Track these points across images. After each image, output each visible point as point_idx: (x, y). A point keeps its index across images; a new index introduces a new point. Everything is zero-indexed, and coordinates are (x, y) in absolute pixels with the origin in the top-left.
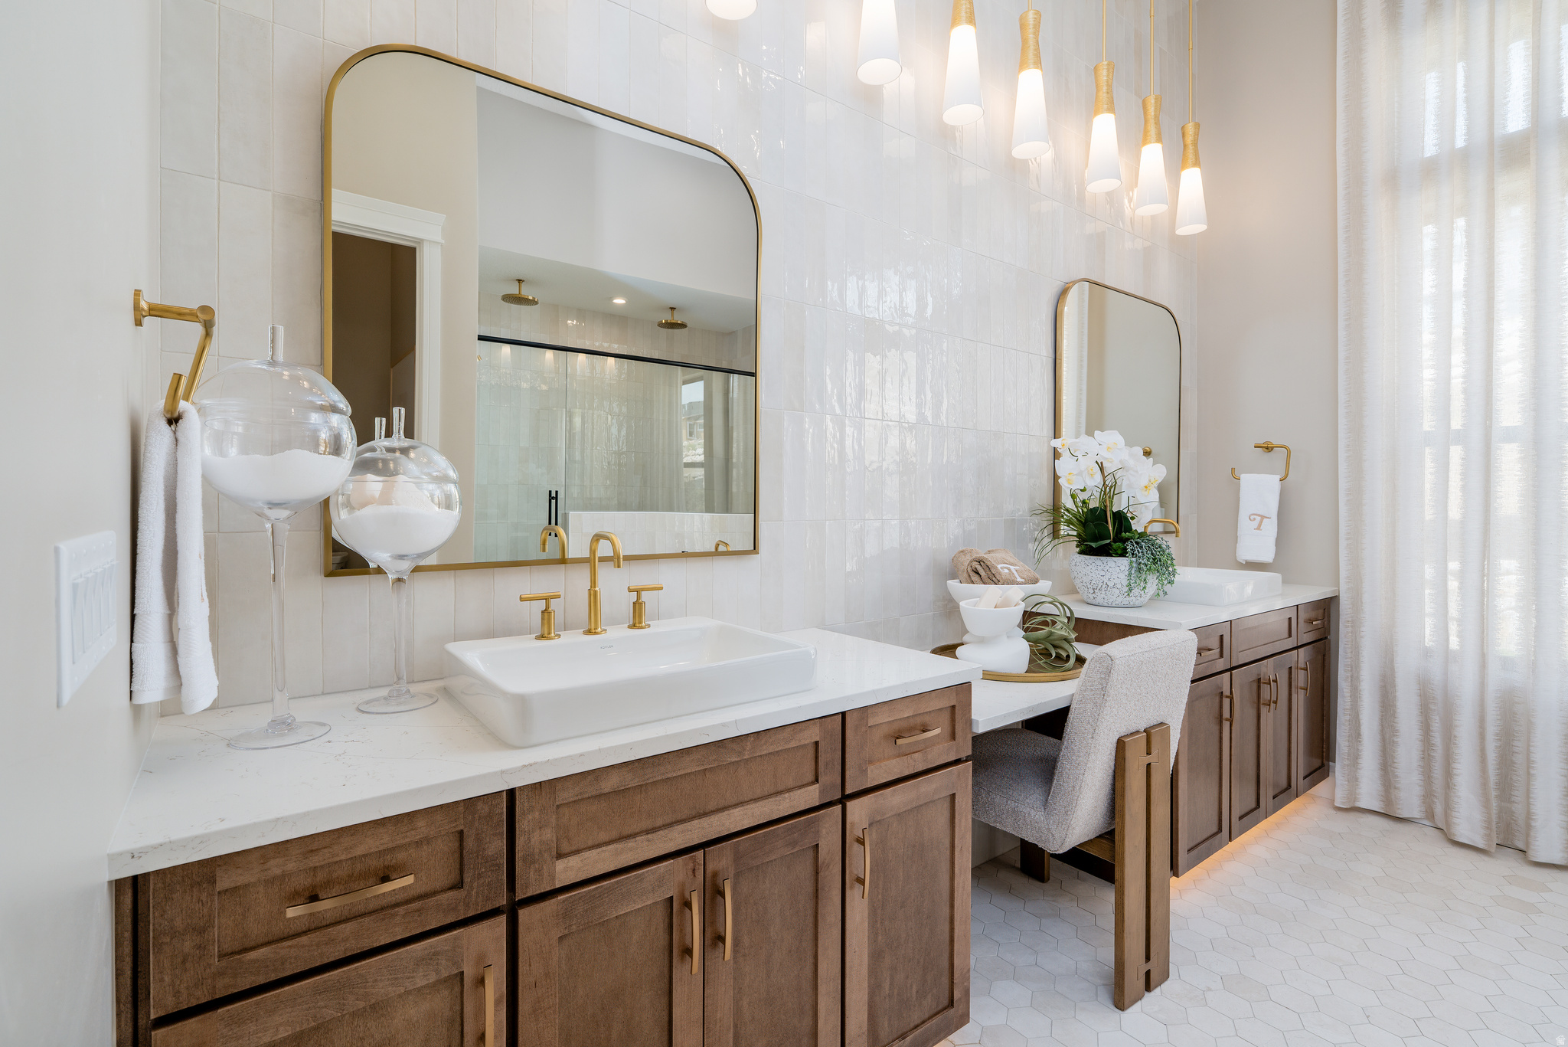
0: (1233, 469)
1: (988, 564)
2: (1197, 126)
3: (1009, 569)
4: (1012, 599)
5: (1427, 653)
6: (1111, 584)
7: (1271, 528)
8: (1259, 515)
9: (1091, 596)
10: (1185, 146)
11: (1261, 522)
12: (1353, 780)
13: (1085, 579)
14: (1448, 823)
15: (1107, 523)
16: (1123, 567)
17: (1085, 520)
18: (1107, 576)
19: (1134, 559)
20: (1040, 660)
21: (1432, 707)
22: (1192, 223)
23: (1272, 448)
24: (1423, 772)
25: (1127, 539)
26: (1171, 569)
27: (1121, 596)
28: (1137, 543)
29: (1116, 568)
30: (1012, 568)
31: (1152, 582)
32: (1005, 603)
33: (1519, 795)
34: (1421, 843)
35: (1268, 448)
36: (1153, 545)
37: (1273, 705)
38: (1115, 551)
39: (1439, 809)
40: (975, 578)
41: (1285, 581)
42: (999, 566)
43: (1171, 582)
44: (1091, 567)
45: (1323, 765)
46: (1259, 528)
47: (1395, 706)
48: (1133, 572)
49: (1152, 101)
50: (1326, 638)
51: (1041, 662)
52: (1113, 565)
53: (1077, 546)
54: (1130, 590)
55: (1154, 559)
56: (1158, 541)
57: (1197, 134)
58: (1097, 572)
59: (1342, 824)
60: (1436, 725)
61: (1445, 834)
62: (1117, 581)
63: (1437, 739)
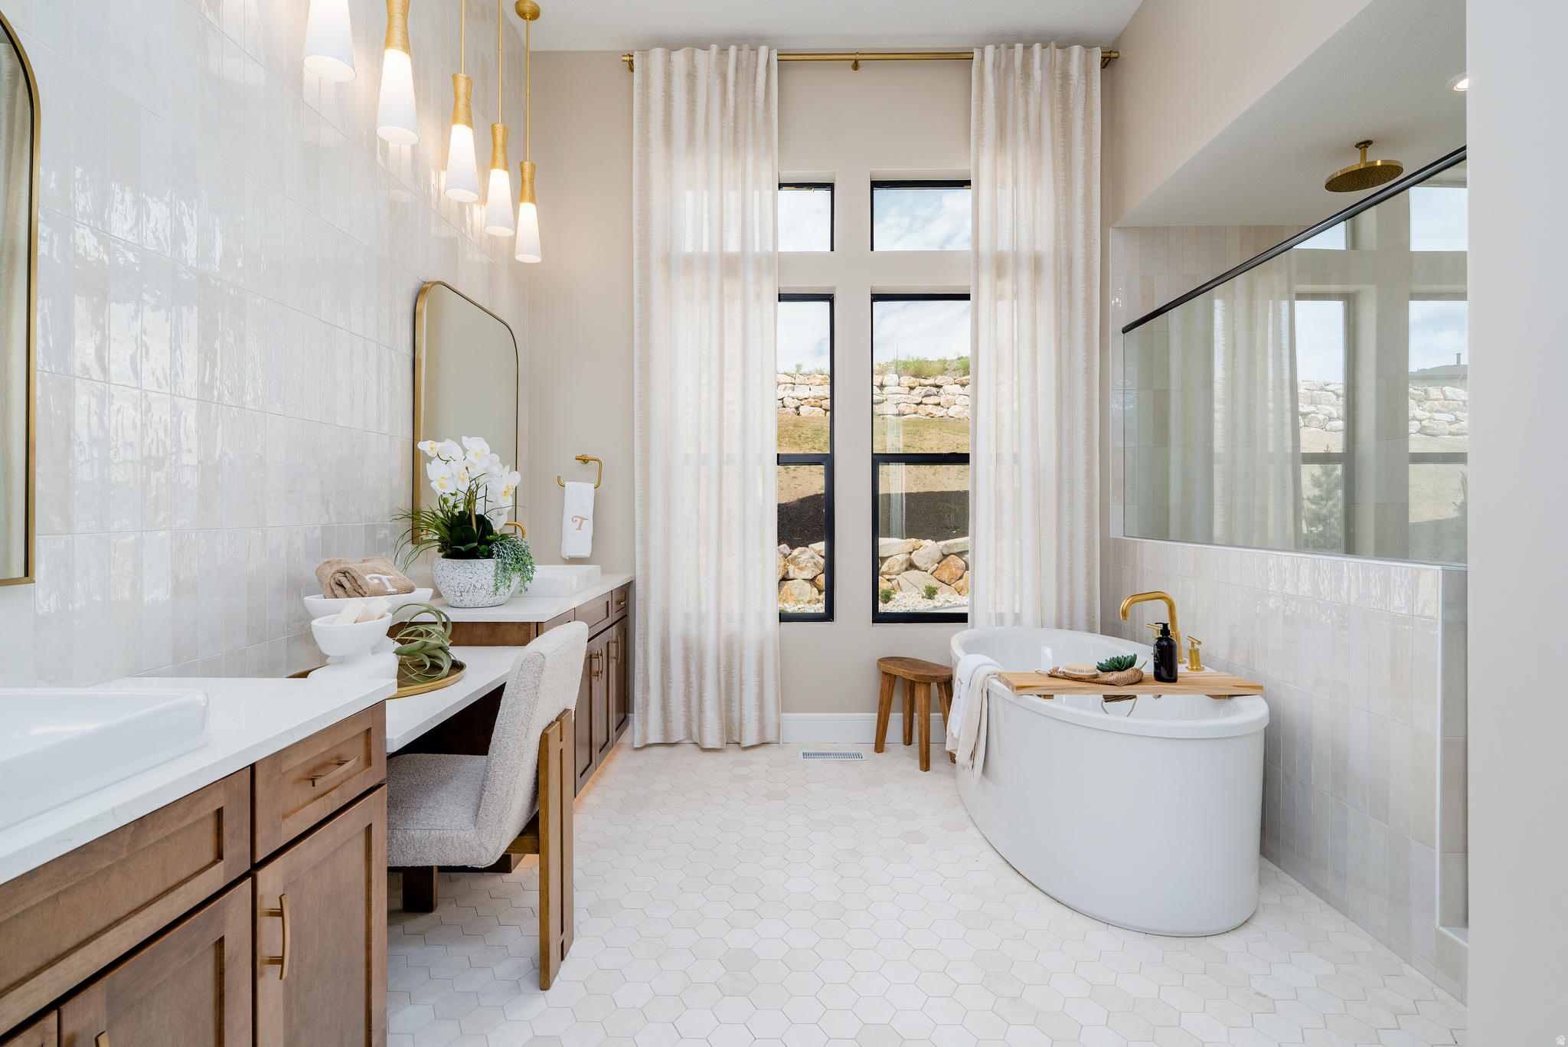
0: (559, 478)
1: (354, 574)
2: (533, 167)
3: (380, 579)
4: (381, 611)
5: (687, 617)
6: (478, 586)
7: (588, 527)
8: (579, 517)
9: (458, 599)
10: (523, 181)
11: (581, 523)
12: (645, 723)
13: (452, 583)
14: (701, 738)
15: (471, 525)
16: (489, 569)
17: (451, 524)
18: (475, 578)
19: (499, 560)
20: (411, 674)
21: (691, 656)
22: (529, 254)
23: (588, 460)
24: (685, 705)
25: (492, 542)
26: (529, 567)
27: (487, 596)
28: (501, 545)
29: (483, 570)
30: (384, 577)
31: (516, 578)
32: (366, 617)
33: (736, 705)
34: (686, 755)
35: (585, 461)
36: (514, 546)
37: (600, 674)
38: (482, 553)
39: (695, 729)
40: (339, 591)
41: (604, 572)
42: (367, 577)
43: (530, 579)
44: (458, 570)
45: (625, 717)
46: (579, 528)
47: (669, 660)
48: (499, 572)
49: (499, 128)
50: (626, 616)
51: (412, 676)
52: (480, 566)
53: (440, 551)
54: (497, 589)
55: (517, 559)
56: (518, 542)
57: (532, 174)
58: (465, 575)
59: (639, 759)
60: (693, 669)
61: (699, 746)
62: (484, 582)
63: (694, 679)
